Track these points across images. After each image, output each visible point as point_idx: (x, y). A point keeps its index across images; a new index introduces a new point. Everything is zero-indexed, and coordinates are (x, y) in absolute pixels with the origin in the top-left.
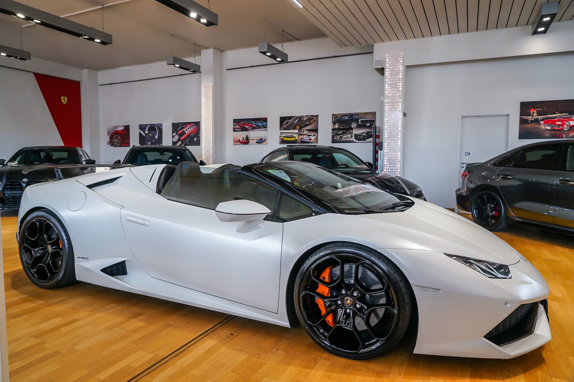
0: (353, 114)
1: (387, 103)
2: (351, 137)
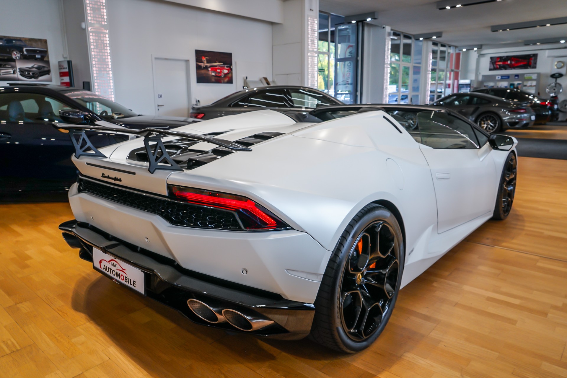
0: (12, 38)
1: (92, 32)
2: (14, 73)
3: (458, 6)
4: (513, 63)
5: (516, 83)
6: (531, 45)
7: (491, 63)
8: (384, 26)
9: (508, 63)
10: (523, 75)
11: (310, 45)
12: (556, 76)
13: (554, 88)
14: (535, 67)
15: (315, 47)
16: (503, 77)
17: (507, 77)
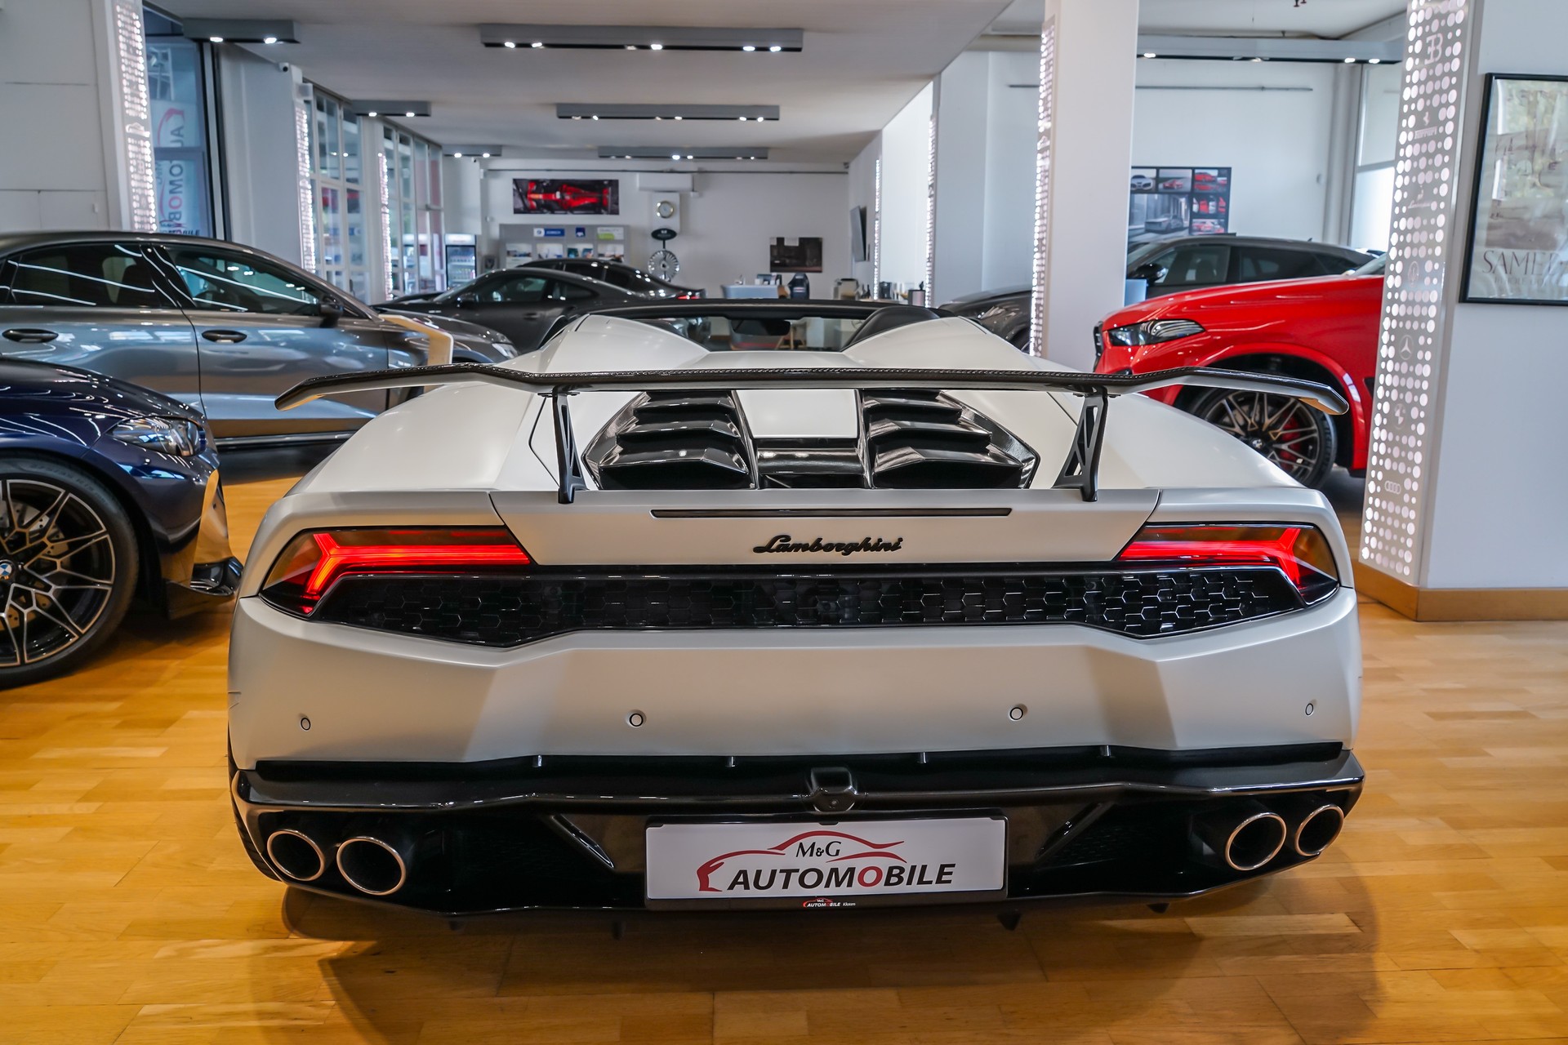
3: (534, 45)
4: (568, 197)
5: (580, 247)
6: (613, 157)
7: (517, 194)
8: (287, 65)
9: (555, 196)
10: (594, 227)
11: (129, 98)
12: (663, 235)
13: (663, 262)
14: (615, 212)
15: (141, 105)
16: (548, 232)
17: (559, 232)
